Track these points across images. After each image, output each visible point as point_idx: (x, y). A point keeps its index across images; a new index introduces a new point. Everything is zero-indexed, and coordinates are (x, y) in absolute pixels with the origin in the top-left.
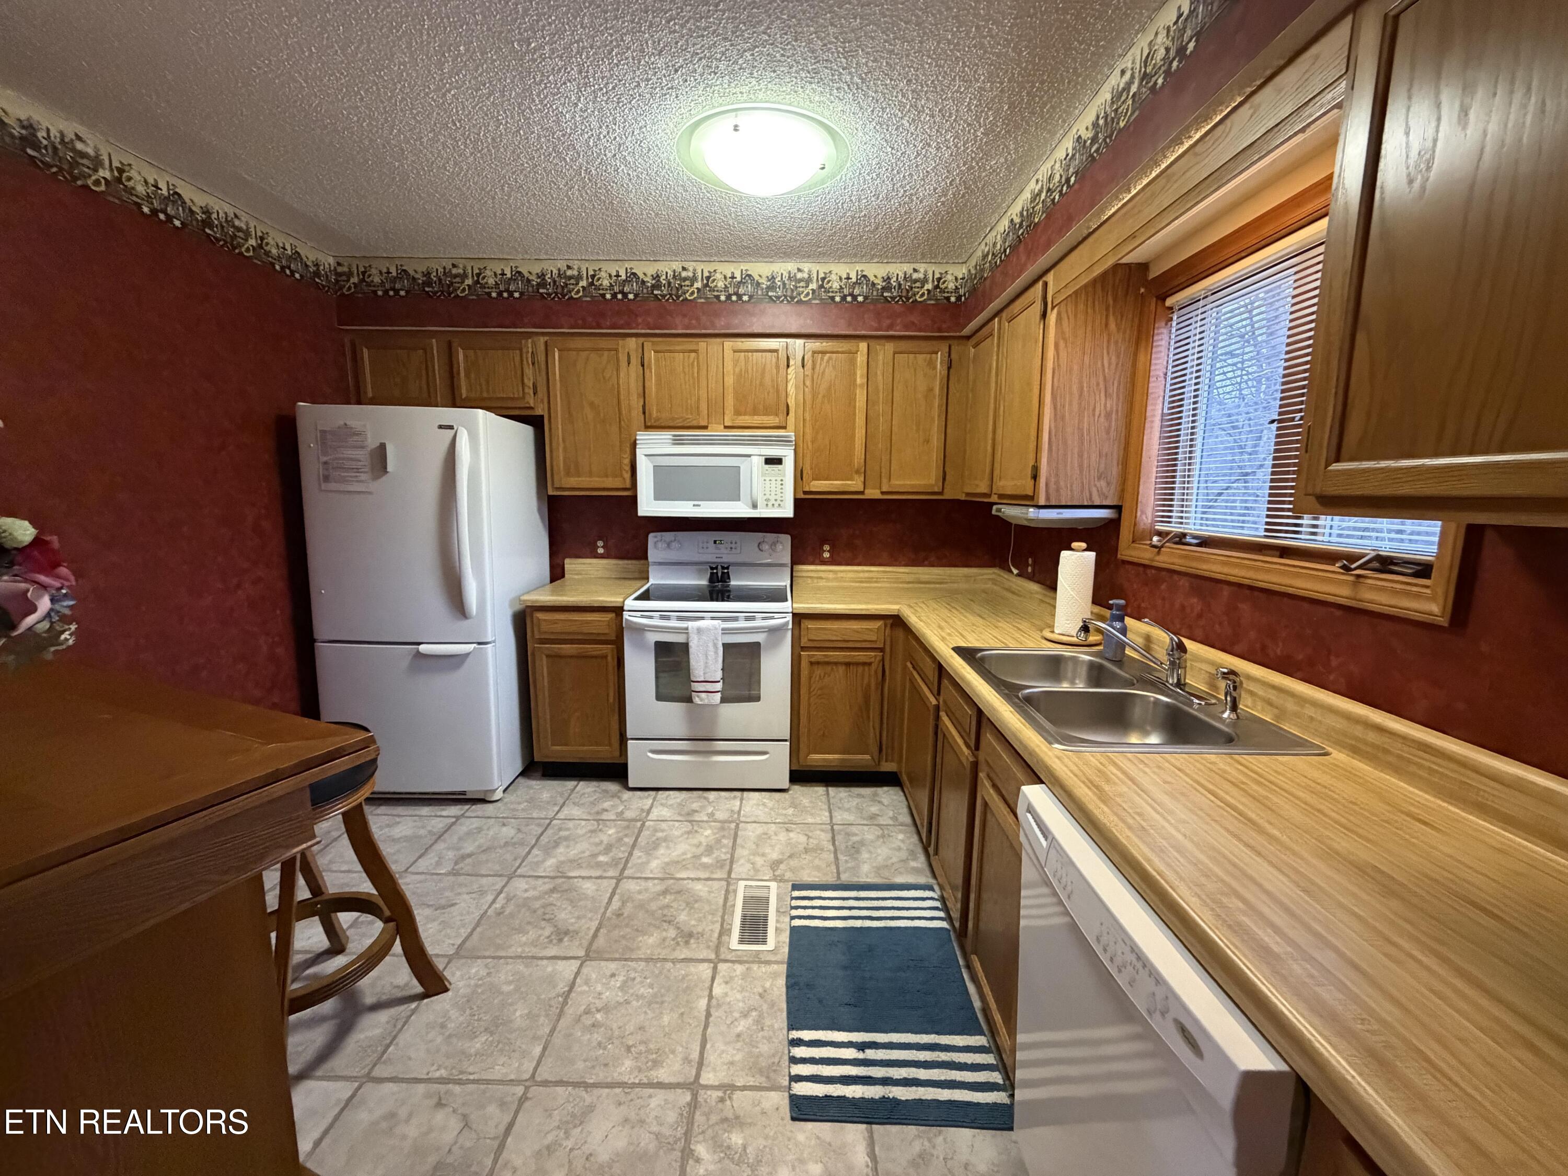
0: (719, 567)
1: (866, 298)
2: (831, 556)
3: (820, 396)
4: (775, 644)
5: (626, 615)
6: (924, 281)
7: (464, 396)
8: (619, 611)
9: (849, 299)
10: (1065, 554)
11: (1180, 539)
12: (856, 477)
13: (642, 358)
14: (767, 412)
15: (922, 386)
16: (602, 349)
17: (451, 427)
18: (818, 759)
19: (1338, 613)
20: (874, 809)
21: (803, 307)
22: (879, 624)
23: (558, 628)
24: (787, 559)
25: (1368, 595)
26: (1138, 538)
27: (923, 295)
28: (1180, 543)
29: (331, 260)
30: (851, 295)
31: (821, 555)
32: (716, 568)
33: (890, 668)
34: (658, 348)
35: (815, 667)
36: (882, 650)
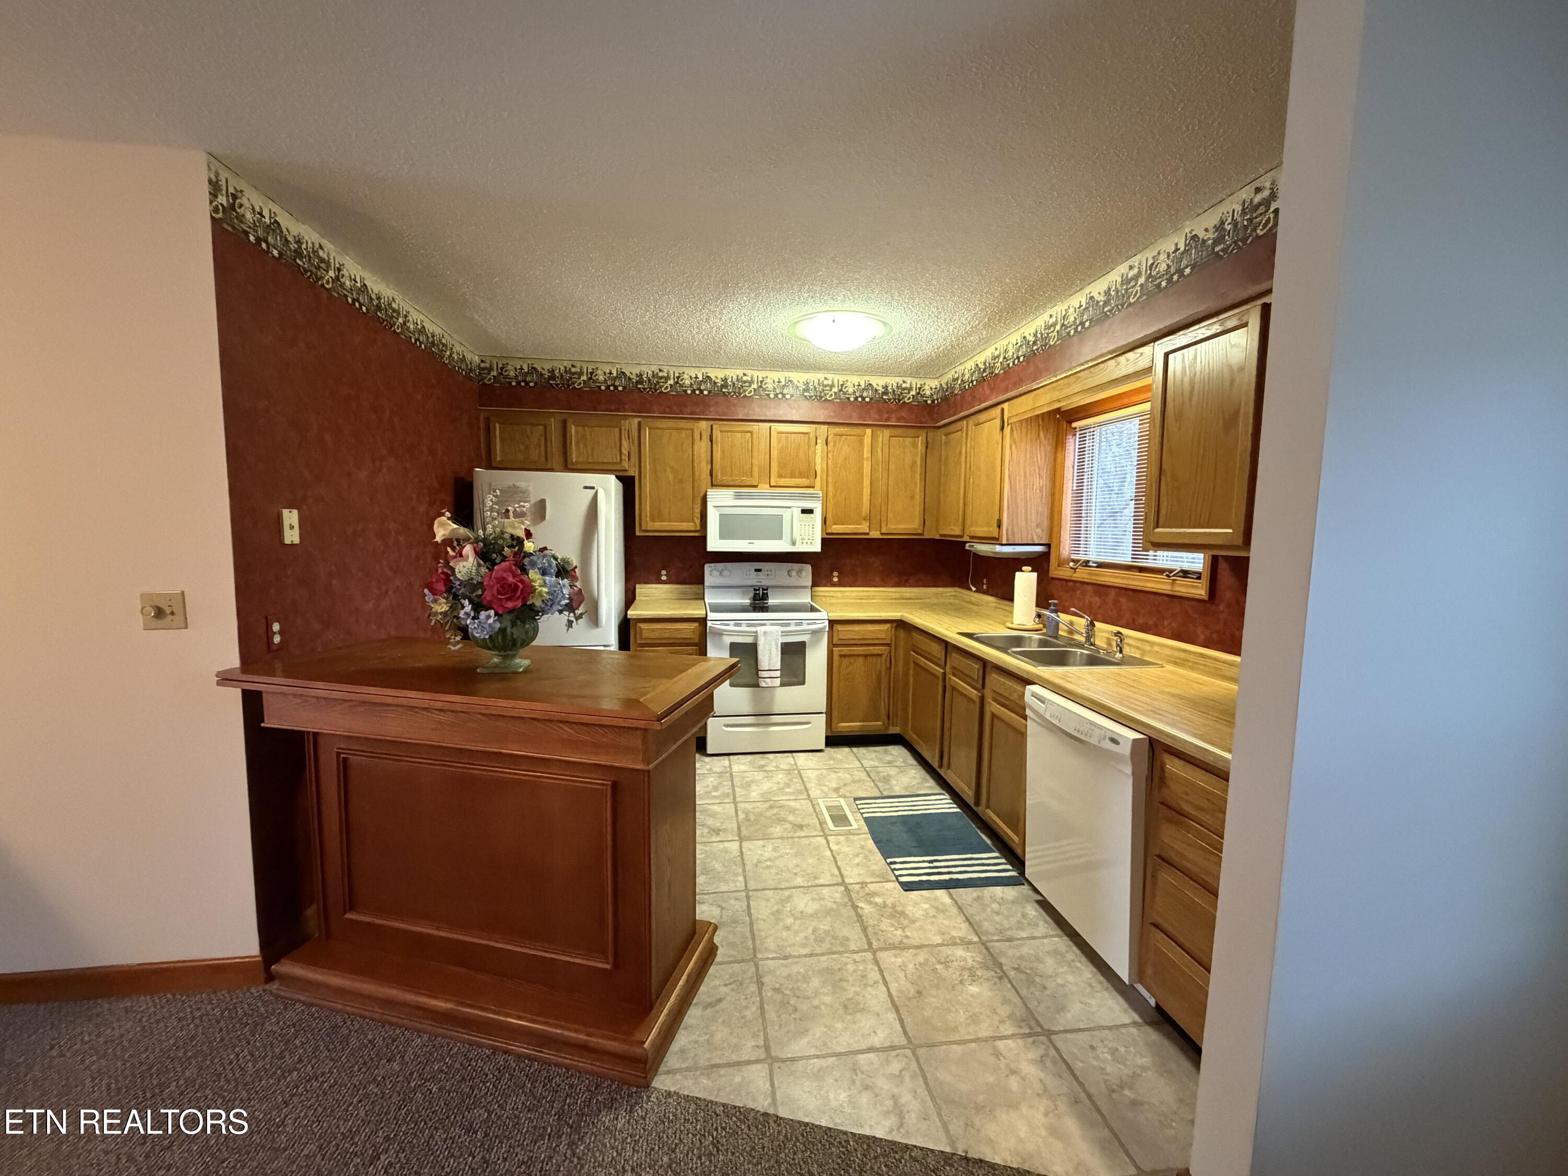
0: (761, 590)
1: (871, 399)
2: (839, 580)
3: (839, 465)
4: (816, 642)
5: (709, 624)
6: (910, 389)
7: (574, 460)
8: (703, 621)
9: (860, 399)
10: (1018, 574)
11: (1086, 563)
12: (864, 522)
13: (711, 436)
14: (801, 475)
15: (908, 459)
16: (683, 429)
17: (593, 488)
18: (846, 726)
19: (1166, 599)
20: (889, 758)
21: (827, 404)
22: (887, 626)
23: (656, 635)
24: (810, 584)
25: (1178, 589)
26: (1062, 563)
27: (909, 398)
28: (1087, 566)
29: (477, 359)
30: (861, 396)
31: (831, 580)
32: (759, 590)
33: (895, 657)
34: (723, 429)
35: (843, 659)
36: (888, 645)
